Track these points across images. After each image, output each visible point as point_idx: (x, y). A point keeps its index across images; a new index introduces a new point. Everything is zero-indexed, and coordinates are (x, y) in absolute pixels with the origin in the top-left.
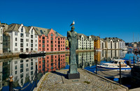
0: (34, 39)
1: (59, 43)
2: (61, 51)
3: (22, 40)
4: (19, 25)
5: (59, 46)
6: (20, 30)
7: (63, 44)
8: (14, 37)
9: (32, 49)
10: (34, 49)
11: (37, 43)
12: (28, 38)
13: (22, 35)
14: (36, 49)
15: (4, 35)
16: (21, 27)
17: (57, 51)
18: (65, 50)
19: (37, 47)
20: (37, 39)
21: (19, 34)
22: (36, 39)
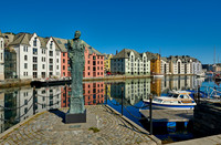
0: (54, 58)
1: (94, 63)
2: (97, 77)
3: (35, 59)
4: (31, 35)
5: (94, 69)
6: (31, 43)
7: (100, 65)
8: (23, 54)
9: (51, 74)
10: (54, 74)
11: (59, 64)
12: (44, 56)
13: (35, 51)
14: (57, 73)
15: (6, 51)
16: (33, 39)
17: (91, 77)
18: (104, 76)
19: (59, 70)
20: (59, 57)
21: (30, 49)
22: (57, 57)
